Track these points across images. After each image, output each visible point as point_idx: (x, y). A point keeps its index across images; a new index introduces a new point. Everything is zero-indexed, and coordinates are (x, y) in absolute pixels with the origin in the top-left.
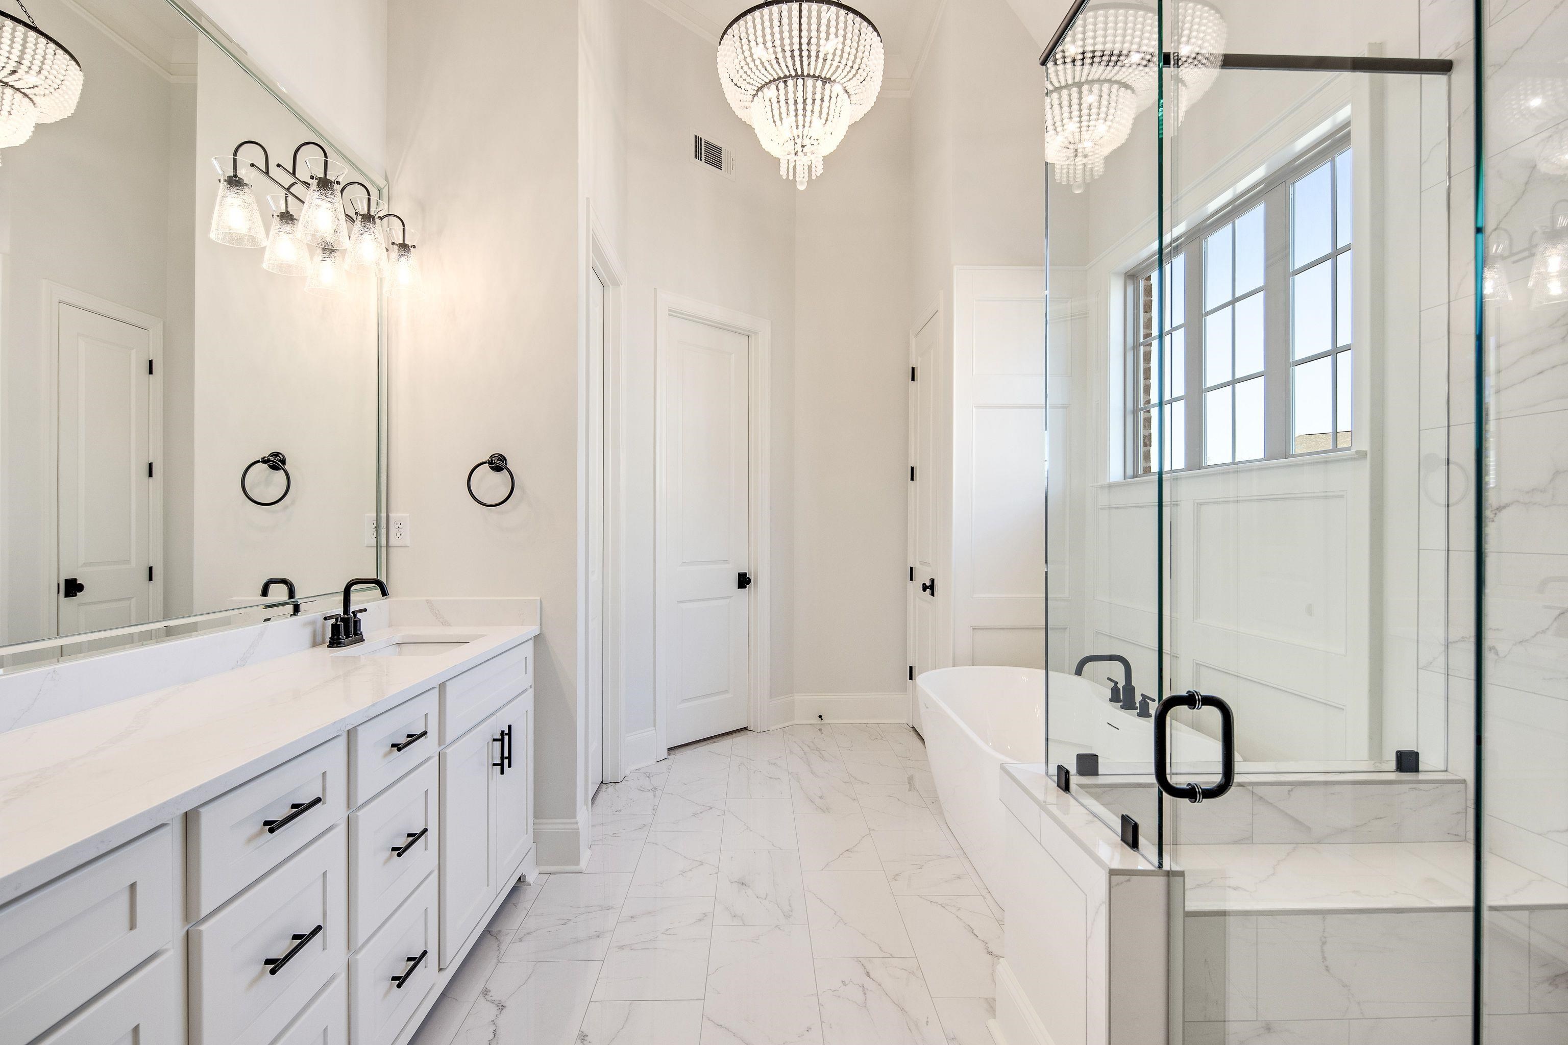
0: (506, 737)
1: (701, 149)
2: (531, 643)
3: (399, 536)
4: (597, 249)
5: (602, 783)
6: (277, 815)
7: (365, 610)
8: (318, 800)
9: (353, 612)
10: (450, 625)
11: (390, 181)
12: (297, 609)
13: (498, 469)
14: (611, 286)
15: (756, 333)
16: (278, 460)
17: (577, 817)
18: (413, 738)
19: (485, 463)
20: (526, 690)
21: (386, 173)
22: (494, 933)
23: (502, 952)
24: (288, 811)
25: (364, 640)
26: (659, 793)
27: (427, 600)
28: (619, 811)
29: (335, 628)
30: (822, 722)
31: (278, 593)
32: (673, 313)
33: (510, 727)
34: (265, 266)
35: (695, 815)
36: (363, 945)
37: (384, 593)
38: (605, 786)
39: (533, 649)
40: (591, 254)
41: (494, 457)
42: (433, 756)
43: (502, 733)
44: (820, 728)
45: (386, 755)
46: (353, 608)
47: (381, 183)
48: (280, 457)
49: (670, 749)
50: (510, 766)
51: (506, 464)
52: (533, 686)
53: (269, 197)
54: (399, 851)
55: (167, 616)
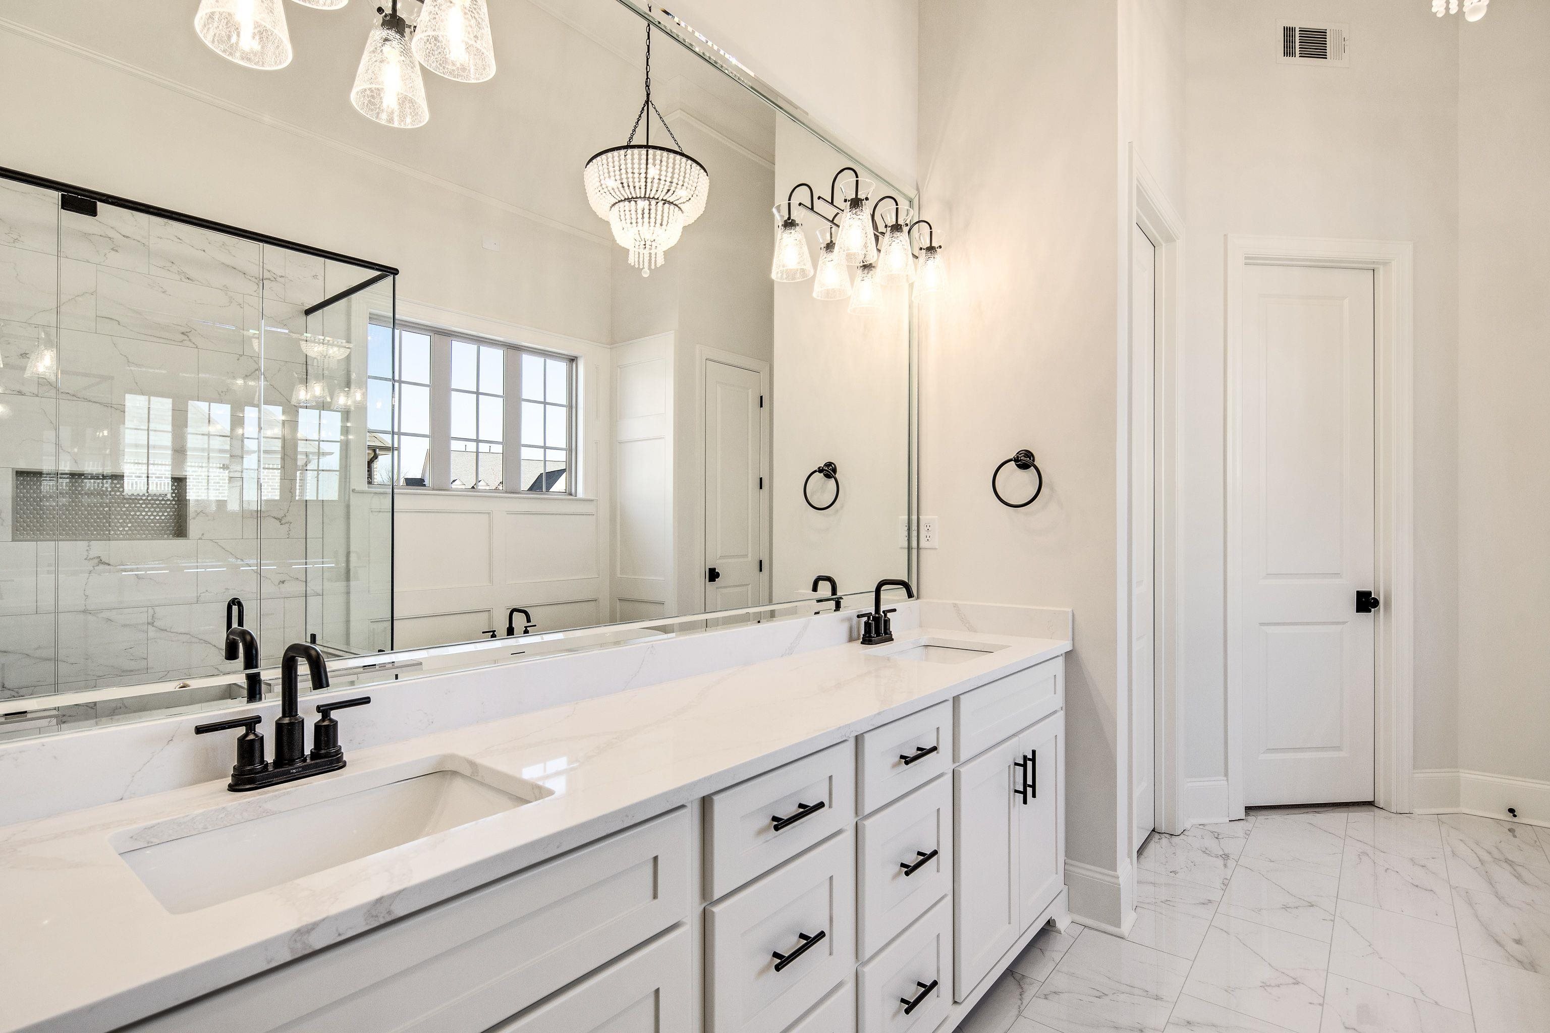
0: (1030, 764)
1: (1293, 42)
2: (1060, 661)
3: (928, 538)
4: (1142, 198)
5: (1153, 830)
6: (785, 813)
7: (894, 610)
8: (821, 805)
9: (884, 612)
10: (975, 631)
11: (921, 190)
12: (838, 607)
13: (1024, 466)
14: (1164, 244)
15: (1385, 264)
16: (830, 470)
17: (1118, 871)
18: (923, 752)
19: (1010, 460)
20: (1055, 712)
21: (917, 184)
22: (1018, 976)
23: (1025, 1003)
24: (793, 810)
25: (893, 640)
26: (1231, 863)
27: (954, 604)
28: (1175, 872)
29: (867, 624)
30: (1515, 820)
31: (825, 589)
32: (1251, 261)
33: (1034, 752)
34: (815, 295)
35: (1286, 908)
36: (872, 958)
37: (910, 595)
38: (1157, 836)
39: (1064, 668)
40: (1135, 208)
41: (1020, 454)
42: (946, 773)
43: (1025, 758)
44: (1509, 827)
45: (895, 766)
46: (883, 608)
47: (912, 194)
48: (832, 466)
49: (1249, 809)
50: (1034, 796)
51: (1034, 460)
52: (1064, 708)
53: (818, 232)
54: (909, 870)
55: (770, 602)
